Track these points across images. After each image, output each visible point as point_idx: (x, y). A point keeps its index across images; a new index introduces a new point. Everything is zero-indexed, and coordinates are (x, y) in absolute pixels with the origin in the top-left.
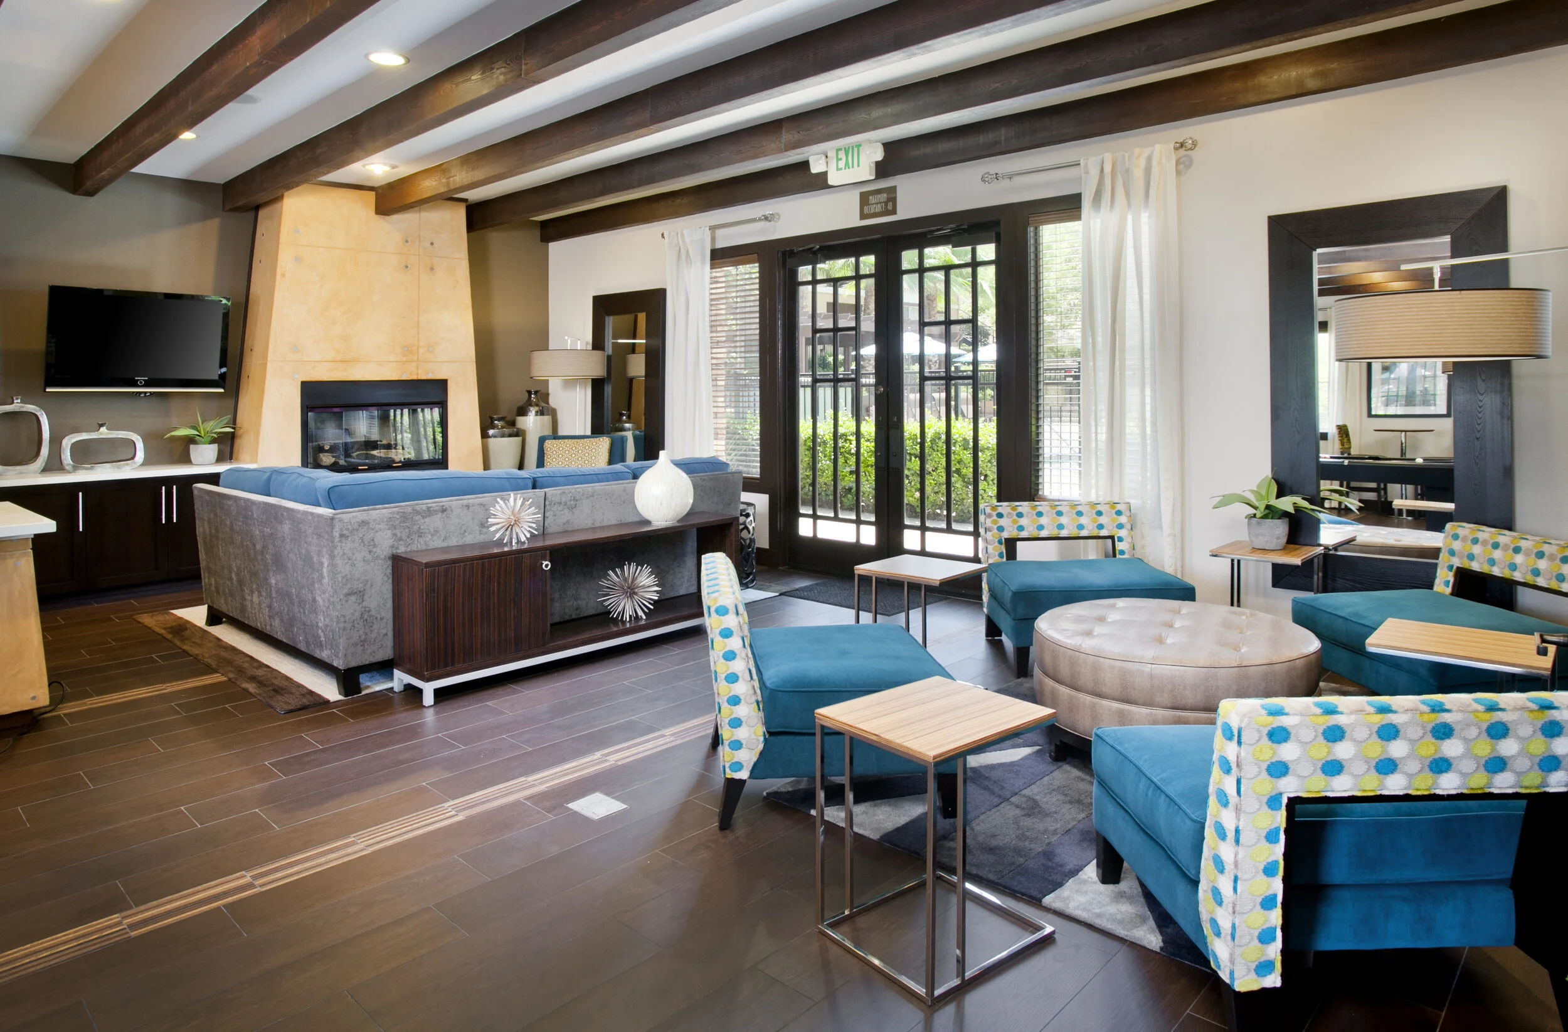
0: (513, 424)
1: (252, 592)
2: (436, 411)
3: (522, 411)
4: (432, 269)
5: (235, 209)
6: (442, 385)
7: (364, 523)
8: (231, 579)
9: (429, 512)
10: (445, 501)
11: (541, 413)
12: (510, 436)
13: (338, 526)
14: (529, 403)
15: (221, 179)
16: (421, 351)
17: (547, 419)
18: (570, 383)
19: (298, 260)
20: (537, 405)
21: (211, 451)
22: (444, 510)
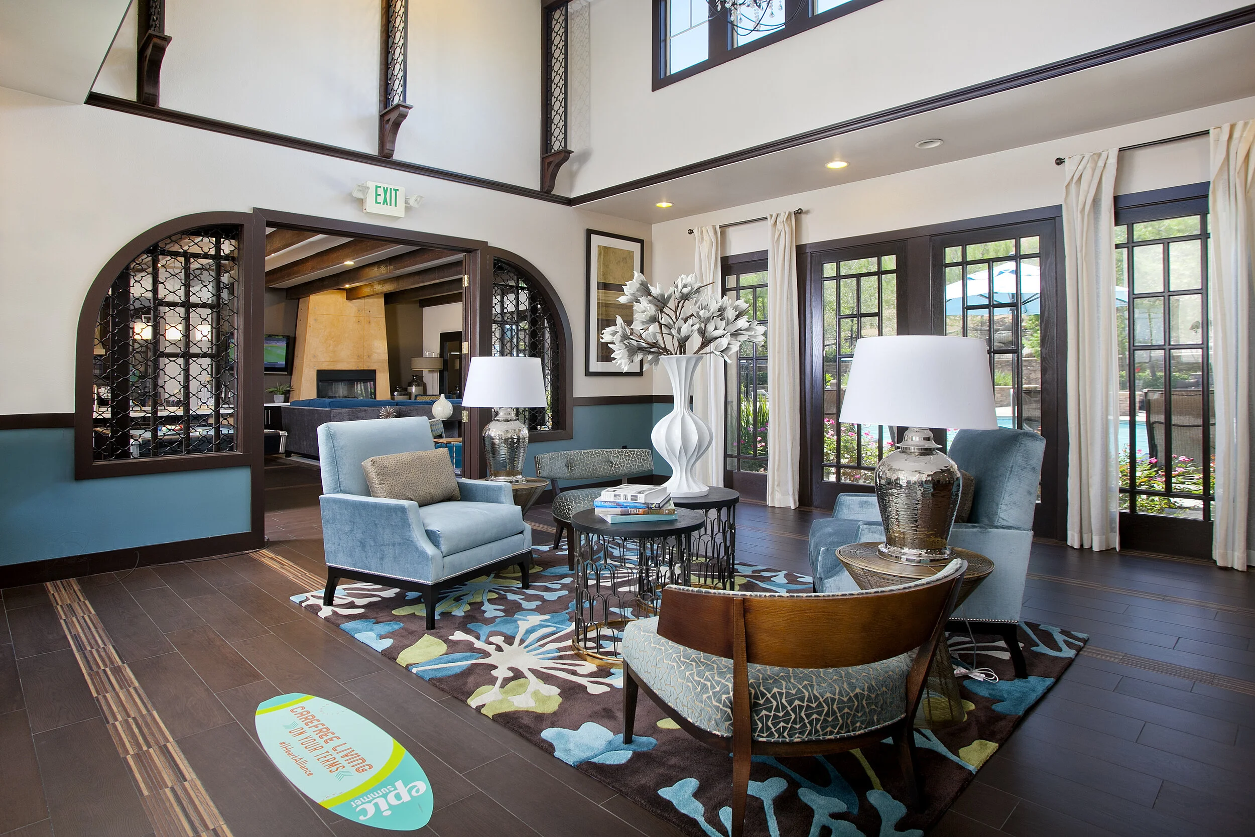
0: (406, 389)
1: (303, 441)
2: (372, 383)
3: (410, 385)
4: (370, 322)
5: (291, 299)
6: (374, 372)
7: (339, 413)
8: (296, 438)
9: (360, 411)
10: (366, 408)
11: (418, 385)
12: (404, 395)
13: (332, 413)
14: (413, 381)
15: (286, 287)
16: (365, 357)
17: (421, 388)
18: (431, 371)
19: (315, 320)
20: (417, 382)
21: (282, 397)
22: (365, 411)
